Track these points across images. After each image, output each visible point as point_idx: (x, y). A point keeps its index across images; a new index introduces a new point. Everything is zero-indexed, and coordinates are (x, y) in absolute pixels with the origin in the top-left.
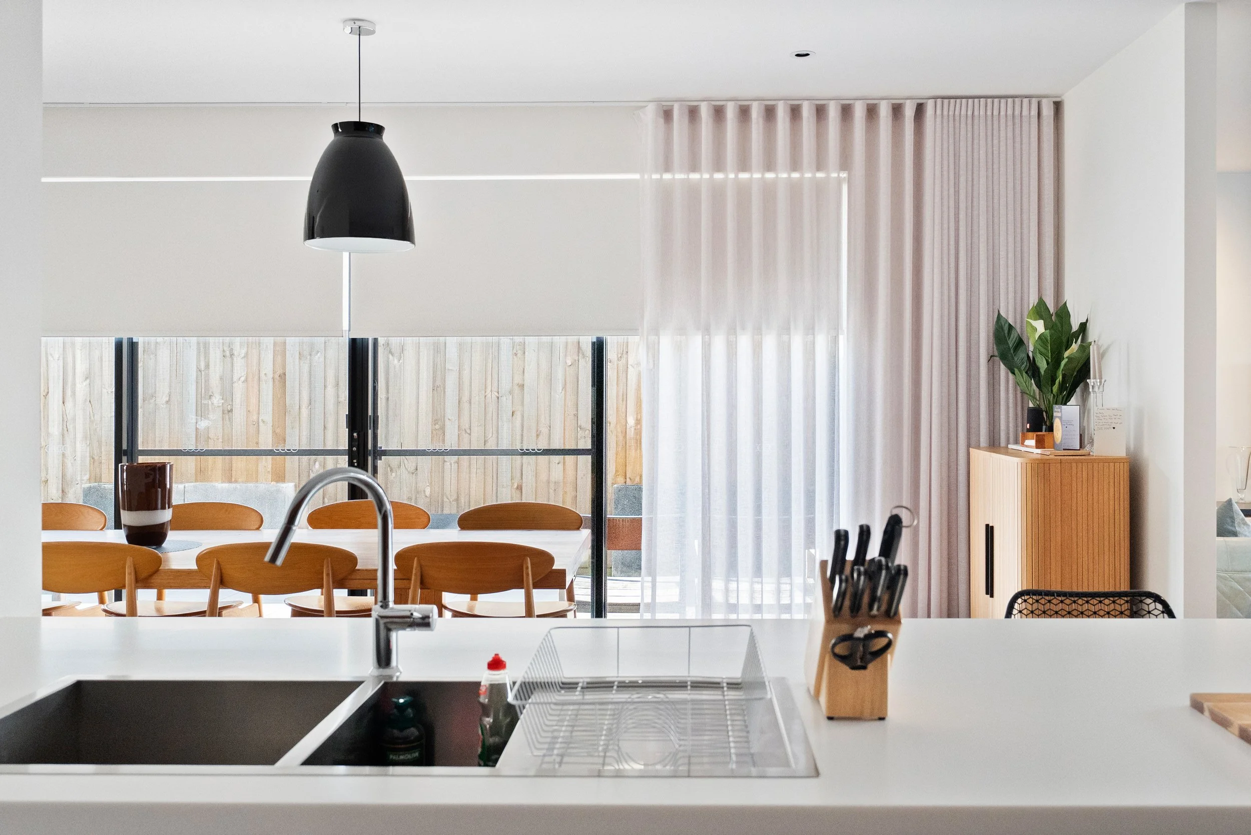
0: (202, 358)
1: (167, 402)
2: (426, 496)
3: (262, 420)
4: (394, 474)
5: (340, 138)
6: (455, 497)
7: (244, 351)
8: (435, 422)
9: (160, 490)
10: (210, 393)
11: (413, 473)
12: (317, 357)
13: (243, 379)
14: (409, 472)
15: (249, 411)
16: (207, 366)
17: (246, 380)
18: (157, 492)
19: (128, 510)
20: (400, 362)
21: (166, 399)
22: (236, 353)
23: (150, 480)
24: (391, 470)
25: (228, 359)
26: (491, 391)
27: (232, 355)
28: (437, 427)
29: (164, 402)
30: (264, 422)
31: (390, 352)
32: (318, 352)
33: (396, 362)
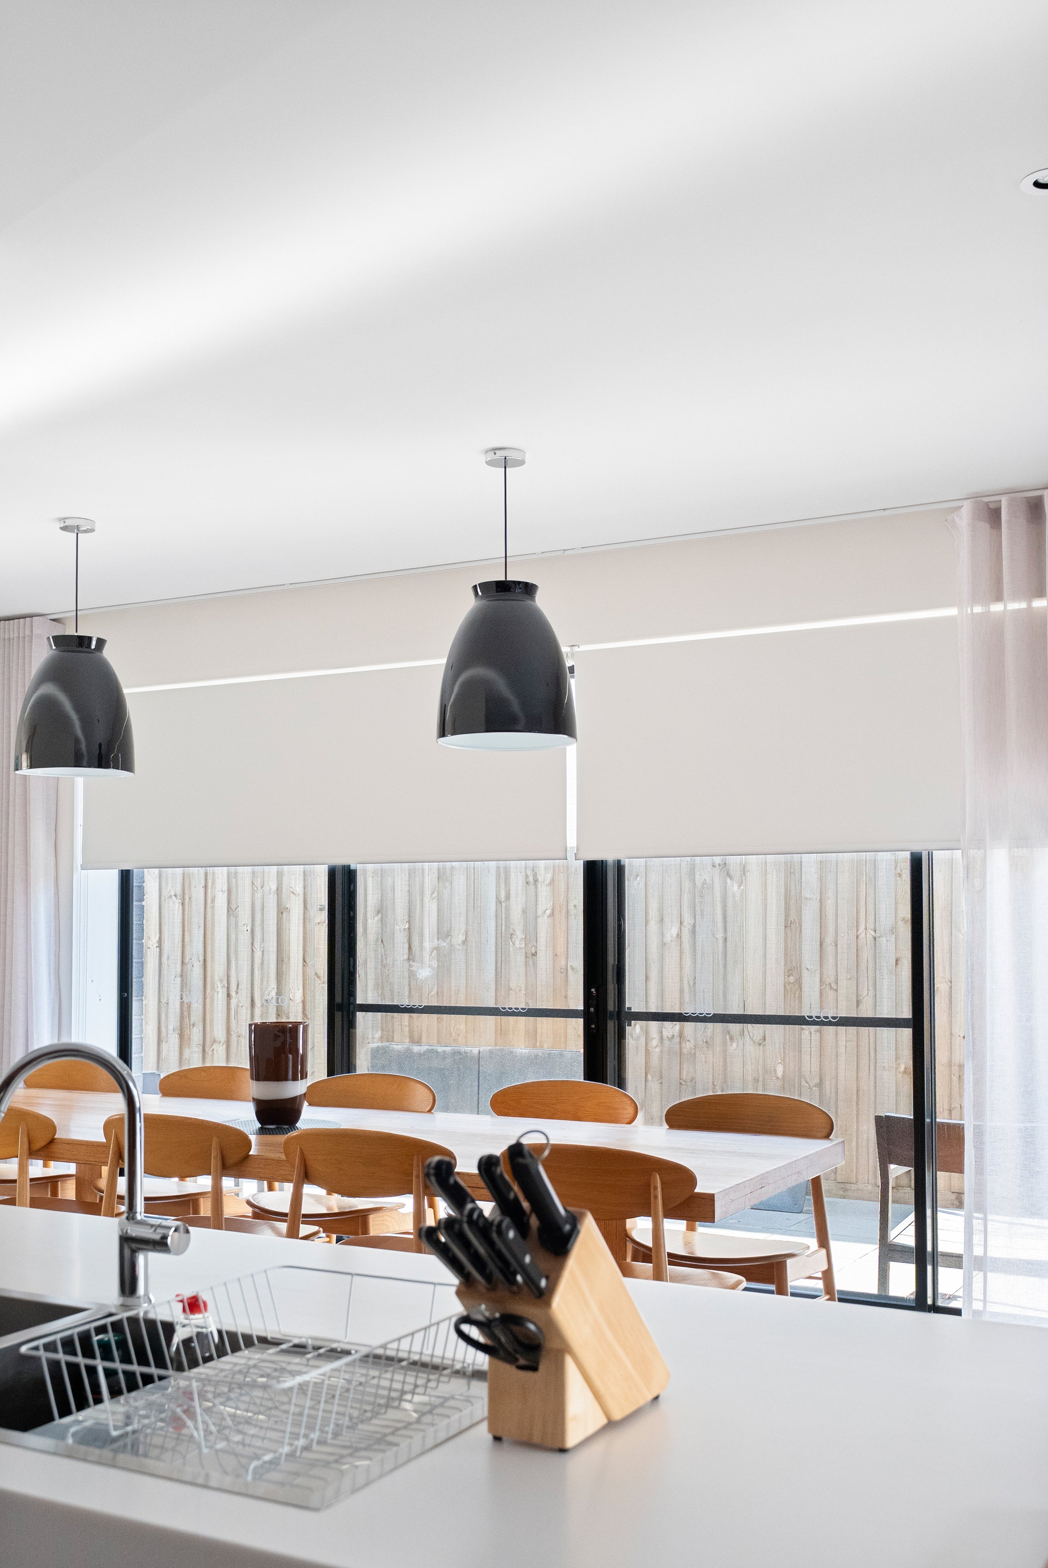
0: (503, 886)
1: (464, 942)
2: (778, 1078)
3: (571, 966)
4: (734, 1045)
5: (484, 602)
6: (817, 1080)
7: (549, 876)
8: (789, 972)
9: (290, 1056)
10: (511, 931)
11: (760, 1044)
12: (636, 882)
13: (548, 912)
14: (754, 1042)
15: (556, 955)
16: (508, 897)
17: (552, 914)
18: (287, 1059)
19: (256, 1080)
20: (742, 888)
21: (462, 938)
22: (540, 879)
23: (278, 1044)
24: (731, 1039)
25: (532, 887)
26: (866, 929)
27: (536, 881)
28: (792, 979)
29: (460, 942)
30: (573, 969)
31: (728, 875)
32: (638, 876)
33: (736, 888)
